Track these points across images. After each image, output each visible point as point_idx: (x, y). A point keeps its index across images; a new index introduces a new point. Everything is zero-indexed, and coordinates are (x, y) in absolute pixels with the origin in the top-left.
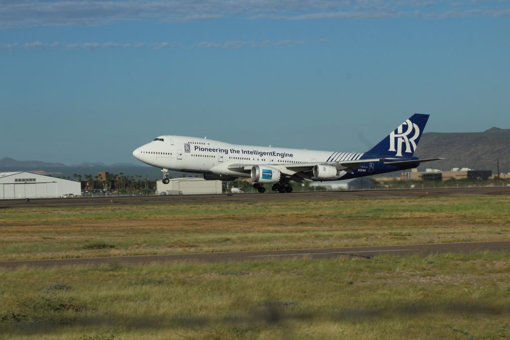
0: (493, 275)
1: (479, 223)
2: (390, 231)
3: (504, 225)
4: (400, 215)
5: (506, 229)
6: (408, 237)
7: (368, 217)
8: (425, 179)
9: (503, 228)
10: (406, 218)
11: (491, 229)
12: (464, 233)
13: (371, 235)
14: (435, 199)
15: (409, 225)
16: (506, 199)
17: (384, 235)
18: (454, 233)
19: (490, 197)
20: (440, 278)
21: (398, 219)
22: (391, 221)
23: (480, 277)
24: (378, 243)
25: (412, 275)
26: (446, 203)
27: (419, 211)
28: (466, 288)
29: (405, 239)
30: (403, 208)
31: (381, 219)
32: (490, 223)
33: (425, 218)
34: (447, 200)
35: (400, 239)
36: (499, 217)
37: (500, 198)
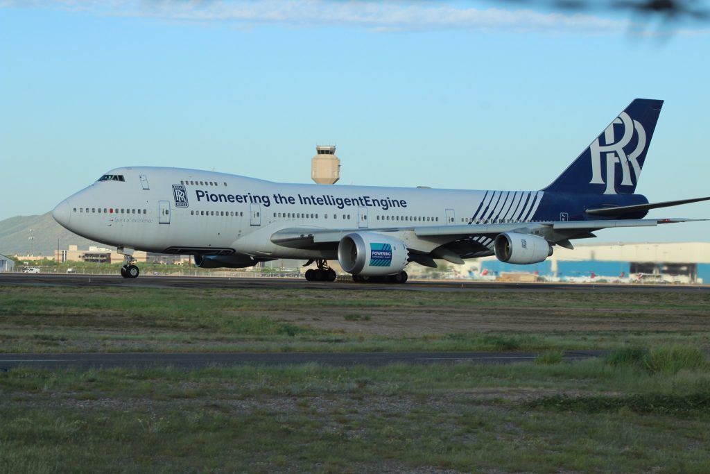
0: (178, 402)
1: (161, 326)
2: (35, 333)
3: (195, 330)
4: (51, 310)
5: (198, 337)
6: (61, 343)
7: (6, 311)
8: (86, 260)
9: (195, 335)
10: (58, 316)
11: (177, 335)
12: (140, 340)
13: (9, 337)
14: (100, 289)
15: (63, 325)
16: (199, 294)
17: (28, 338)
18: (126, 339)
19: (176, 291)
20: (105, 404)
21: (47, 315)
22: (37, 318)
23: (161, 403)
24: (19, 349)
25: (65, 397)
26: (116, 296)
27: (76, 306)
28: (140, 418)
29: (57, 345)
30: (54, 301)
31: (24, 315)
32: (176, 327)
33: (86, 315)
34: (117, 293)
35: (50, 345)
36: (189, 320)
37: (191, 292)
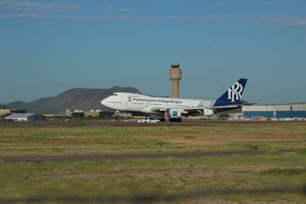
0: (113, 174)
1: (105, 143)
2: (52, 147)
3: (120, 144)
4: (59, 137)
5: (121, 147)
6: (63, 151)
7: (39, 138)
8: (74, 116)
9: (120, 146)
10: (62, 139)
11: (113, 146)
12: (96, 149)
13: (41, 149)
14: (79, 128)
15: (64, 144)
16: (122, 129)
17: (48, 149)
18: (90, 149)
19: (112, 128)
20: (81, 176)
21: (57, 140)
22: (53, 141)
23: (105, 175)
24: (45, 154)
25: (64, 174)
26: (86, 131)
27: (70, 135)
28: (97, 182)
29: (61, 152)
30: (60, 133)
31: (47, 139)
32: (112, 143)
33: (73, 139)
34: (87, 129)
35: (58, 152)
36: (118, 140)
37: (118, 128)
